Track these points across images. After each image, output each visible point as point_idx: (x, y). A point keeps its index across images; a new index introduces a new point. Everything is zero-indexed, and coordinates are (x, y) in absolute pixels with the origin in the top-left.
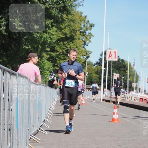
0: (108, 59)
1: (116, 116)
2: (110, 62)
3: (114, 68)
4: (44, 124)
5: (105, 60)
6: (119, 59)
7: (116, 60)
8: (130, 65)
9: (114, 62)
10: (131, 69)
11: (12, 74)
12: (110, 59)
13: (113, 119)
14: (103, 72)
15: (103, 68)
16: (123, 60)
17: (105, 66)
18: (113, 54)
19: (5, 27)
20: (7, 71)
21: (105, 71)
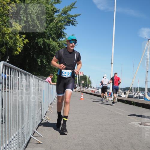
0: (79, 75)
1: (82, 97)
2: (80, 76)
3: (82, 78)
4: (54, 100)
5: (78, 75)
6: (84, 75)
7: (83, 75)
8: (88, 77)
9: (82, 76)
10: (89, 79)
11: (42, 81)
12: (80, 75)
13: (81, 99)
14: (77, 80)
15: (78, 79)
16: (85, 76)
17: (78, 78)
18: (81, 73)
19: (40, 62)
20: (40, 80)
21: (78, 80)
